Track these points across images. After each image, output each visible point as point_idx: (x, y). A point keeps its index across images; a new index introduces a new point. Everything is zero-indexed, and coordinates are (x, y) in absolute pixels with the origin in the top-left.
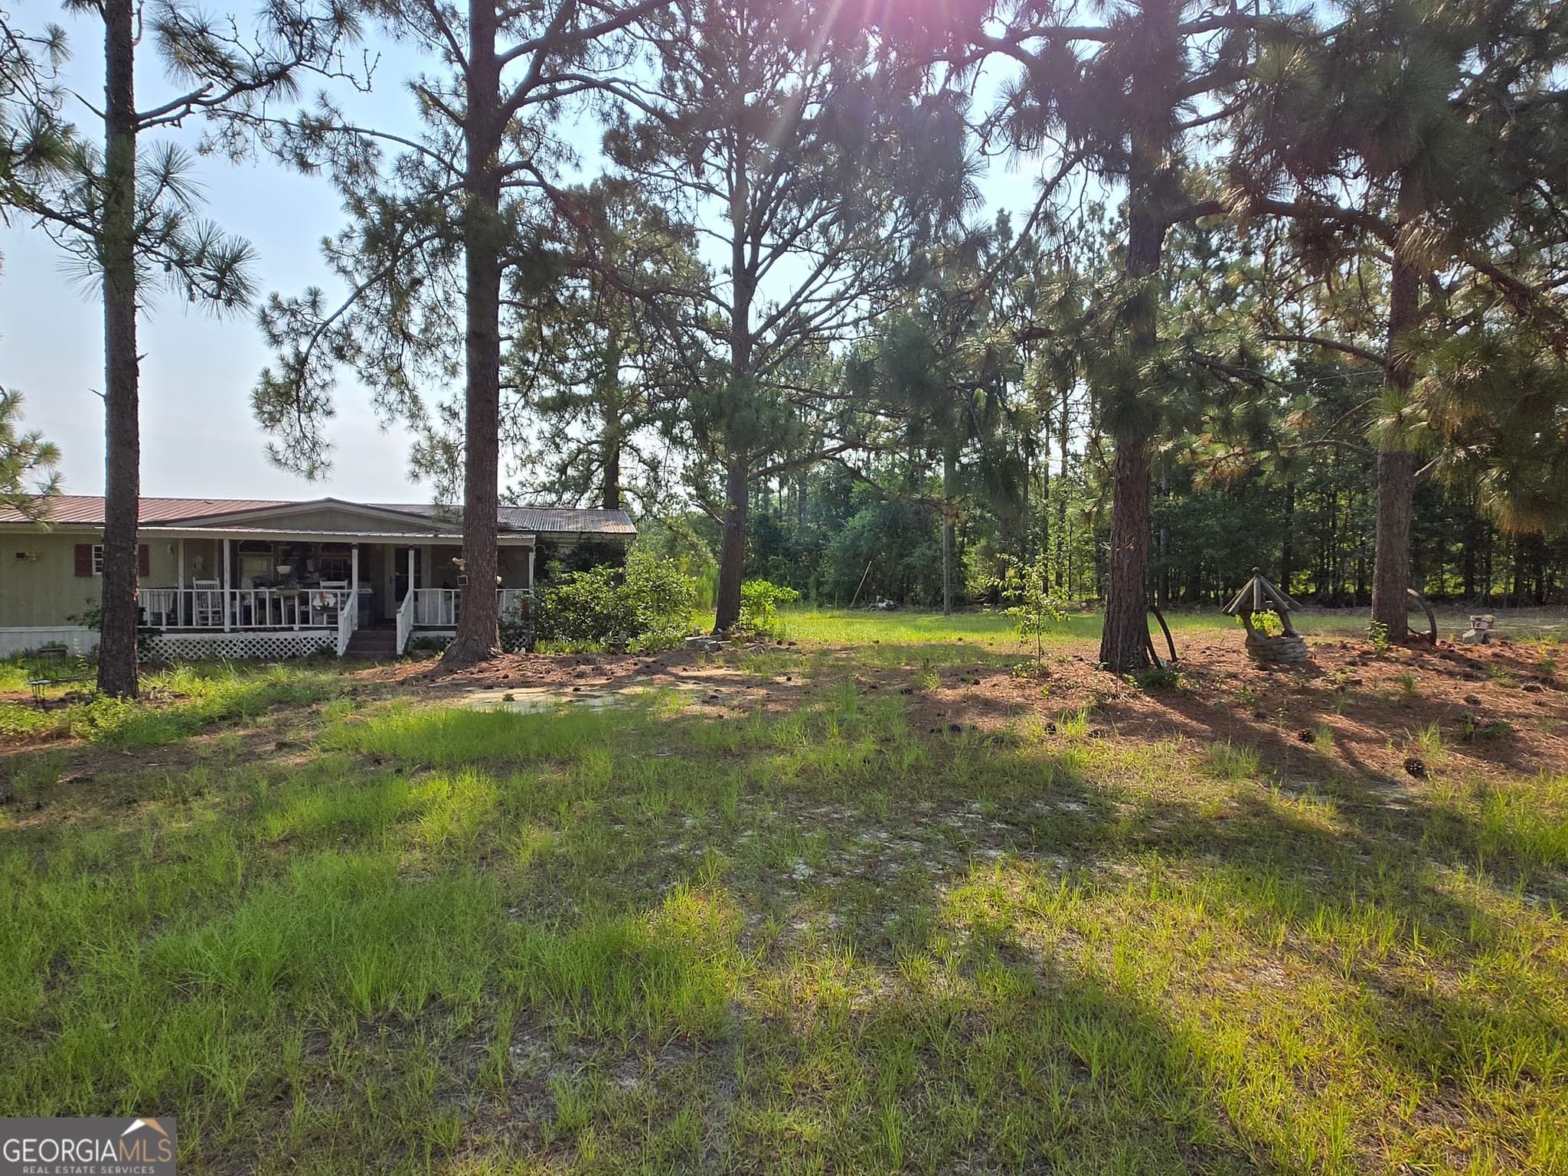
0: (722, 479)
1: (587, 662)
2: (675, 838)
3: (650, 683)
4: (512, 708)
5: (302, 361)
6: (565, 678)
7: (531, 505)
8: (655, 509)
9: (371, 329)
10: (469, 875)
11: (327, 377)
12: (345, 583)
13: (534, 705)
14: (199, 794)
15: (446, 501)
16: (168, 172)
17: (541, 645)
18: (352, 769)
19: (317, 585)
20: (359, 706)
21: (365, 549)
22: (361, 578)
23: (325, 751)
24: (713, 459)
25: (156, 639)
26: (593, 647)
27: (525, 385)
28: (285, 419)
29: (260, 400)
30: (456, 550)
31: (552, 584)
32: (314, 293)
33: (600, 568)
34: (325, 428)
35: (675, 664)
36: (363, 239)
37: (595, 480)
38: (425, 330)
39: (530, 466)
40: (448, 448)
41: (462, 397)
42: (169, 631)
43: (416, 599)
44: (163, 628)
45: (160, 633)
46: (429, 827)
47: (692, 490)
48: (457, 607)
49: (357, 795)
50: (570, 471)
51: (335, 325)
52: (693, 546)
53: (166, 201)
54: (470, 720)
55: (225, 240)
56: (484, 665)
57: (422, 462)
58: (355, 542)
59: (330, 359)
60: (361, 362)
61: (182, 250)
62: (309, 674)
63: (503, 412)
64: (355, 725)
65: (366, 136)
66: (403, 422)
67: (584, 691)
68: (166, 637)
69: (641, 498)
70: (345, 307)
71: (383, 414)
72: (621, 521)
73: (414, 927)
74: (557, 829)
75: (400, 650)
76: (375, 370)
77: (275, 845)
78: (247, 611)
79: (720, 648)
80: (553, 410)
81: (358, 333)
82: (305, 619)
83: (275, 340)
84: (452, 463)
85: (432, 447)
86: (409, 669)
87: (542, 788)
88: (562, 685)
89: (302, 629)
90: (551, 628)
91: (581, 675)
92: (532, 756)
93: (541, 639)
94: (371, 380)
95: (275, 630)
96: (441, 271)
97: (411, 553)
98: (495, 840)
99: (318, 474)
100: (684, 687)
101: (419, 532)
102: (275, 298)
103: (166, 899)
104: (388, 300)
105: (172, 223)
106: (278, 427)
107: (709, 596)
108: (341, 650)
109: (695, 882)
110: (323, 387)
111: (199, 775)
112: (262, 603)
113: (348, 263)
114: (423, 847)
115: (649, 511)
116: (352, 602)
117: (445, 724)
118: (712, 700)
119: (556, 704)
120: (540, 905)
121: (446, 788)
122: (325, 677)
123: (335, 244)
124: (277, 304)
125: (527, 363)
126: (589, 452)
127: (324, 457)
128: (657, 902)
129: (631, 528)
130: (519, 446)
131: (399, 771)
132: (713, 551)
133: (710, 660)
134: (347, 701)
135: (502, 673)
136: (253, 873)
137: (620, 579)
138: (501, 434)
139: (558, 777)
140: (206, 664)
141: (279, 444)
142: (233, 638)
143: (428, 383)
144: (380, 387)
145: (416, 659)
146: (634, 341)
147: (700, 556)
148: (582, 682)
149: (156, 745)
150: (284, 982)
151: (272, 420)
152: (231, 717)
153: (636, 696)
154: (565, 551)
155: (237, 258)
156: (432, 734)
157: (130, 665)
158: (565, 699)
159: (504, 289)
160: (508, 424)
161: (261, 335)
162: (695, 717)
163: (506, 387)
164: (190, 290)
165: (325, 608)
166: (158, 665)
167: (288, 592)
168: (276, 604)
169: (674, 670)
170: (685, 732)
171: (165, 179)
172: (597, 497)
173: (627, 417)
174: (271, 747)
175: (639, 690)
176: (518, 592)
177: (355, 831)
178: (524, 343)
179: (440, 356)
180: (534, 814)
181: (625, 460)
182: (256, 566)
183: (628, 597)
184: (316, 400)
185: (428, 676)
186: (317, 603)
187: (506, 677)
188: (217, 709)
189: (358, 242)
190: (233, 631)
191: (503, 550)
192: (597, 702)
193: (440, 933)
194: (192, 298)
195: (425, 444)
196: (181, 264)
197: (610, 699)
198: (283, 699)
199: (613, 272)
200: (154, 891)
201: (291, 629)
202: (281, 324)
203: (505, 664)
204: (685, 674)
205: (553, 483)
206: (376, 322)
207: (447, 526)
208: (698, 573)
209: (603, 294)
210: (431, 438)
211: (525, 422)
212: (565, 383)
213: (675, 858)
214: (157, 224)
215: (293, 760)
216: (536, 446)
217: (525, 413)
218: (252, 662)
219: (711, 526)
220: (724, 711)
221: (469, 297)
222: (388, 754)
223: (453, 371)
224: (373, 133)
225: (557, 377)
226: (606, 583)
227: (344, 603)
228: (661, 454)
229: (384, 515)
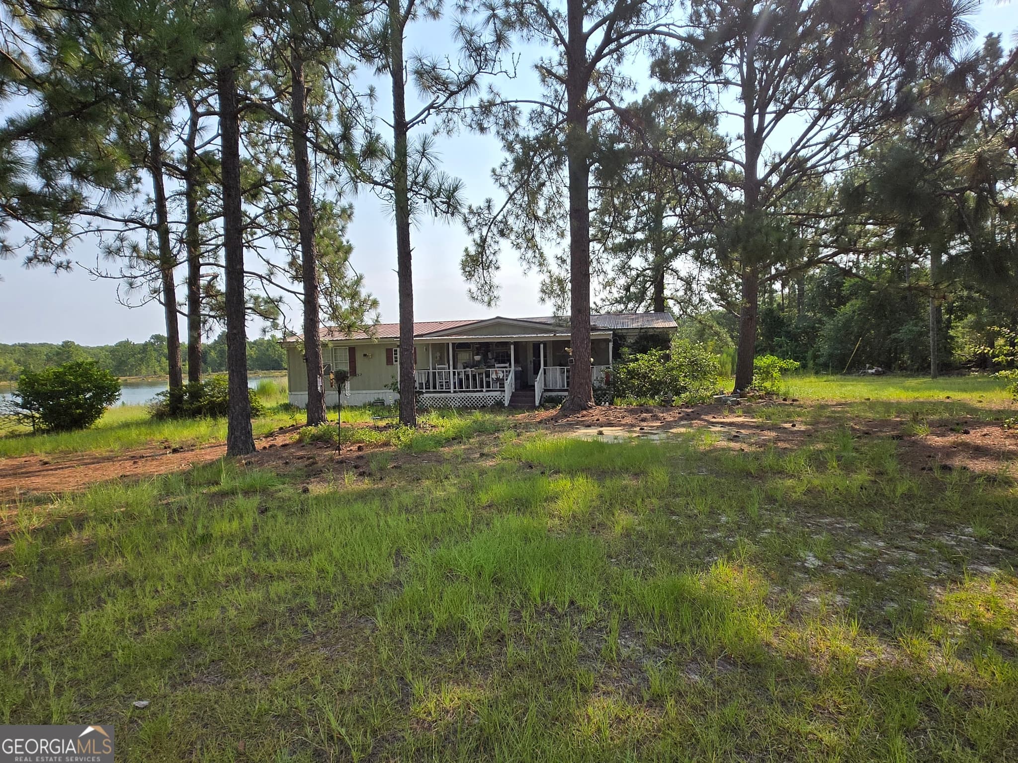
0: (737, 285)
1: (647, 411)
2: (715, 528)
3: (690, 426)
4: (600, 439)
5: (484, 240)
6: (634, 421)
7: (608, 313)
8: (688, 310)
9: (517, 217)
10: (586, 537)
11: (496, 247)
12: (507, 365)
13: (616, 438)
14: (447, 478)
15: (560, 314)
16: (424, 150)
17: (618, 401)
18: (518, 470)
19: (494, 366)
20: (518, 435)
21: (516, 344)
22: (515, 362)
23: (504, 459)
24: (730, 273)
25: (421, 396)
26: (651, 402)
27: (603, 238)
28: (476, 274)
29: (464, 265)
30: (567, 343)
31: (625, 362)
32: (489, 201)
33: (654, 351)
34: (497, 277)
35: (707, 414)
36: (513, 165)
37: (648, 293)
38: (547, 212)
39: (608, 288)
40: (560, 282)
41: (568, 250)
42: (427, 392)
43: (545, 373)
44: (424, 391)
45: (423, 393)
46: (562, 506)
47: (714, 295)
48: (568, 378)
49: (522, 484)
50: (632, 289)
51: (499, 218)
52: (717, 333)
53: (424, 166)
54: (579, 445)
55: (450, 181)
56: (585, 412)
57: (546, 292)
58: (512, 341)
59: (498, 238)
60: (513, 237)
61: (431, 191)
62: (492, 416)
63: (592, 256)
64: (518, 445)
65: (513, 104)
66: (535, 268)
67: (646, 430)
68: (425, 395)
69: (679, 303)
70: (504, 207)
71: (525, 265)
72: (666, 319)
73: (559, 562)
74: (636, 514)
75: (537, 403)
76: (520, 240)
77: (484, 508)
78: (461, 381)
79: (738, 403)
80: (621, 251)
81: (511, 220)
82: (488, 386)
83: (471, 230)
84: (563, 290)
85: (552, 282)
86: (543, 414)
87: (625, 488)
88: (633, 426)
89: (487, 391)
90: (624, 390)
91: (644, 420)
92: (617, 469)
93: (618, 397)
94: (518, 247)
95: (474, 392)
96: (555, 176)
97: (542, 346)
98: (600, 518)
99: (493, 303)
100: (714, 429)
101: (545, 333)
102: (470, 207)
103: (438, 530)
104: (526, 198)
105: (426, 177)
106: (473, 279)
107: (729, 367)
108: (506, 403)
109: (730, 559)
110: (494, 254)
111: (446, 468)
112: (467, 377)
113: (505, 180)
114: (560, 518)
115: (685, 312)
116: (512, 376)
117: (565, 448)
118: (735, 438)
119: (629, 438)
120: (629, 559)
121: (569, 484)
122: (500, 418)
123: (498, 171)
124: (471, 212)
125: (605, 223)
126: (644, 276)
127: (495, 293)
128: (705, 568)
129: (673, 324)
130: (602, 276)
131: (543, 473)
132: (732, 337)
133: (732, 411)
134: (512, 432)
135: (596, 418)
136: (477, 521)
137: (667, 358)
138: (591, 271)
139: (634, 482)
140: (444, 410)
141: (474, 289)
142: (456, 397)
143: (549, 244)
144: (523, 250)
145: (546, 409)
146: (673, 199)
147: (721, 340)
148: (644, 424)
149: (426, 451)
150: (497, 581)
151: (470, 275)
152: (456, 438)
153: (681, 434)
154: (631, 340)
155: (456, 189)
156: (558, 452)
157: (412, 409)
158: (635, 435)
159: (591, 180)
160: (595, 264)
161: (464, 229)
162: (723, 449)
163: (593, 241)
164: (435, 210)
165: (498, 379)
166: (424, 410)
167: (480, 371)
168: (474, 377)
169: (706, 418)
170: (717, 459)
171: (423, 154)
172: (650, 305)
173: (669, 250)
174: (478, 455)
175: (683, 430)
176: (603, 367)
177: (523, 505)
178: (602, 212)
179: (554, 226)
180: (621, 504)
181: (668, 279)
182: (464, 356)
183: (673, 369)
184: (491, 262)
185: (555, 419)
186: (494, 376)
187: (598, 420)
188: (451, 434)
189: (510, 167)
190: (455, 392)
191: (593, 341)
192: (656, 437)
194: (436, 215)
195: (548, 281)
196: (431, 198)
197: (664, 436)
198: (480, 430)
199: (660, 155)
200: (433, 525)
201: (482, 391)
202: (473, 222)
203: (597, 412)
204: (714, 420)
205: (621, 298)
206: (520, 213)
207: (560, 329)
208: (721, 352)
209: (653, 169)
210: (551, 277)
211: (605, 261)
212: (628, 233)
213: (715, 541)
214: (420, 179)
215: (488, 463)
216: (611, 275)
217: (605, 255)
218: (464, 409)
219: (729, 319)
220: (744, 446)
221: (571, 188)
222: (536, 463)
223: (562, 235)
224: (517, 101)
225: (624, 230)
226: (658, 361)
227: (507, 376)
228: (695, 273)
229: (526, 324)
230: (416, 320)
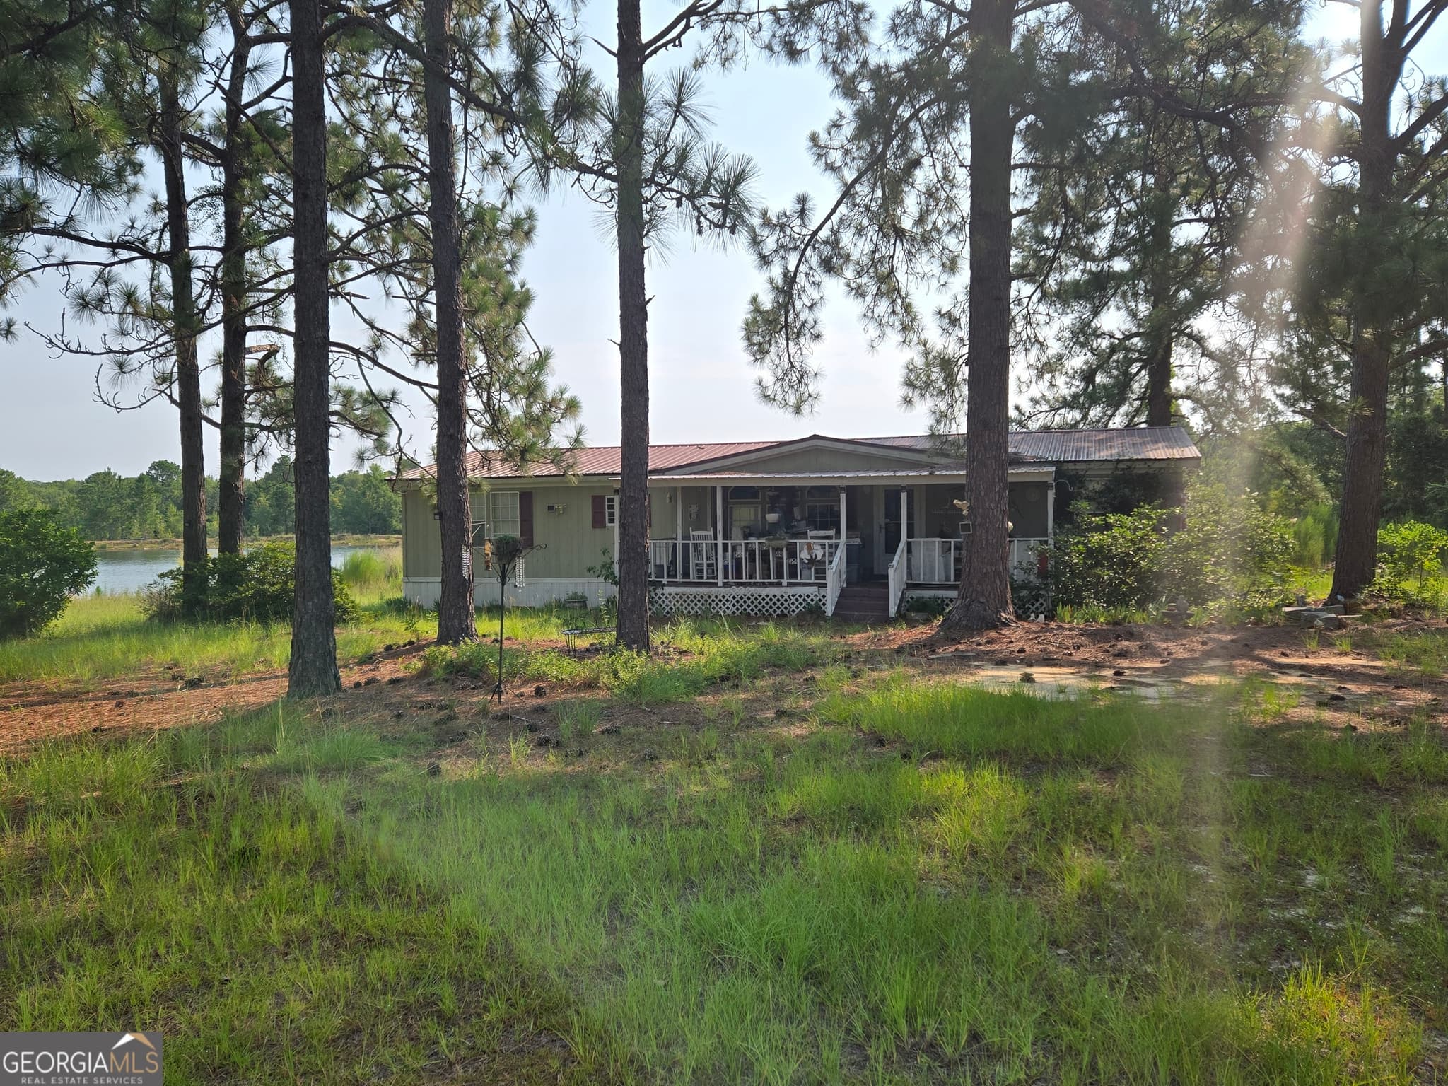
0: (1339, 368)
1: (1131, 636)
2: (1291, 897)
3: (1230, 671)
4: (1027, 690)
5: (790, 280)
6: (1101, 656)
7: (1046, 428)
8: (1225, 423)
9: (860, 231)
10: (1002, 897)
11: (816, 295)
12: (832, 533)
13: (1062, 690)
14: (710, 757)
15: (943, 430)
16: (681, 100)
17: (1065, 612)
18: (854, 749)
19: (804, 535)
20: (854, 676)
21: (852, 491)
22: (848, 528)
23: (826, 724)
24: (1324, 342)
25: (659, 592)
26: (1139, 617)
27: (1037, 272)
28: (773, 349)
29: (750, 330)
30: (957, 490)
31: (1081, 531)
32: (802, 200)
33: (1146, 509)
34: (814, 355)
35: (1270, 645)
36: (853, 125)
37: (1136, 386)
38: (921, 221)
39: (1047, 376)
40: (947, 364)
41: (963, 297)
42: (670, 584)
43: (909, 551)
44: (665, 580)
45: (663, 586)
46: (947, 827)
47: (1287, 391)
48: (957, 561)
49: (864, 777)
50: (1099, 379)
51: (824, 234)
52: (1290, 473)
53: (679, 132)
54: (981, 701)
55: (729, 162)
56: (993, 634)
57: (916, 383)
58: (843, 484)
59: (819, 275)
60: (849, 273)
61: (693, 182)
62: (799, 635)
63: (1015, 310)
64: (855, 697)
66: (894, 337)
67: (1129, 675)
68: (667, 590)
69: (1205, 407)
70: (834, 211)
71: (873, 331)
72: (1172, 442)
73: (944, 947)
74: (1112, 856)
75: (892, 611)
76: (865, 280)
77: (786, 823)
78: (738, 562)
79: (1341, 625)
80: (1078, 297)
81: (846, 238)
82: (793, 574)
83: (765, 261)
84: (951, 382)
85: (928, 365)
86: (904, 635)
87: (1084, 798)
88: (1098, 666)
89: (790, 584)
90: (1078, 590)
91: (1123, 654)
92: (1066, 757)
93: (1065, 604)
94: (859, 292)
95: (764, 585)
96: (941, 145)
97: (904, 496)
98: (1031, 859)
99: (805, 408)
100: (1284, 680)
101: (911, 469)
102: (764, 214)
103: (694, 862)
104: (879, 193)
105: (683, 156)
106: (767, 359)
107: (1317, 546)
108: (829, 609)
109: (1330, 967)
110: (811, 307)
111: (709, 737)
112: (751, 555)
113: (836, 157)
114: (944, 853)
115: (1217, 427)
116: (841, 553)
117: (953, 707)
118: (1335, 702)
119: (1092, 691)
120: (1097, 952)
121: (961, 782)
122: (815, 640)
123: (823, 139)
124: (767, 223)
125: (1043, 240)
126: (1128, 350)
127: (811, 389)
128: (1273, 984)
129: (1192, 451)
130: (1034, 353)
131: (906, 756)
132: (1325, 480)
133: (1326, 643)
134: (841, 669)
135: (1017, 646)
136: (772, 849)
137: (1176, 523)
138: (1011, 341)
139: (1103, 787)
140: (705, 620)
141: (769, 379)
142: (726, 592)
143: (923, 286)
144: (869, 299)
145: (912, 624)
146: (1196, 185)
147: (1301, 487)
148: (1124, 663)
149: (668, 702)
150: (814, 977)
151: (760, 352)
152: (729, 678)
153: (1208, 688)
154: (1095, 486)
155: (740, 178)
156: (938, 715)
157: (642, 617)
158: (1103, 685)
159: (1018, 150)
160: (1019, 325)
161: (751, 258)
162: (1308, 725)
163: (1017, 277)
164: (699, 222)
165: (812, 561)
166: (665, 619)
167: (776, 543)
168: (765, 555)
169: (1266, 655)
170: (1293, 746)
171: (678, 109)
172: (1138, 411)
173: (1184, 294)
174: (770, 714)
175: (1212, 679)
176: (1033, 541)
177: (865, 820)
178: (1038, 216)
179: (937, 251)
180: (1078, 832)
181: (1181, 356)
182: (745, 514)
183: (1188, 547)
184: (805, 322)
185: (930, 645)
186: (805, 555)
187: (1022, 651)
188: (718, 667)
189: (848, 129)
190: (725, 585)
191: (1014, 487)
192: (1150, 692)
193: (977, 960)
194: (700, 232)
195: (919, 362)
196: (692, 197)
197: (1168, 689)
198: (777, 662)
199: (1170, 92)
200: (683, 854)
201: (779, 584)
202: (770, 245)
203: (1018, 635)
204: (1284, 660)
205: (1075, 396)
206: (865, 222)
207: (943, 461)
208: (1297, 513)
209: (1151, 125)
210: (926, 353)
211: (1042, 319)
212: (1094, 259)
213: (1292, 926)
214: (671, 159)
215: (794, 731)
216: (1054, 348)
217: (1042, 308)
218: (745, 619)
219: (1319, 441)
220: (1357, 720)
221: (974, 170)
222: (891, 734)
223: (951, 266)
225: (1085, 254)
226: (1156, 529)
227: (831, 555)
228: (1244, 342)
229: (872, 450)
230: (653, 441)
